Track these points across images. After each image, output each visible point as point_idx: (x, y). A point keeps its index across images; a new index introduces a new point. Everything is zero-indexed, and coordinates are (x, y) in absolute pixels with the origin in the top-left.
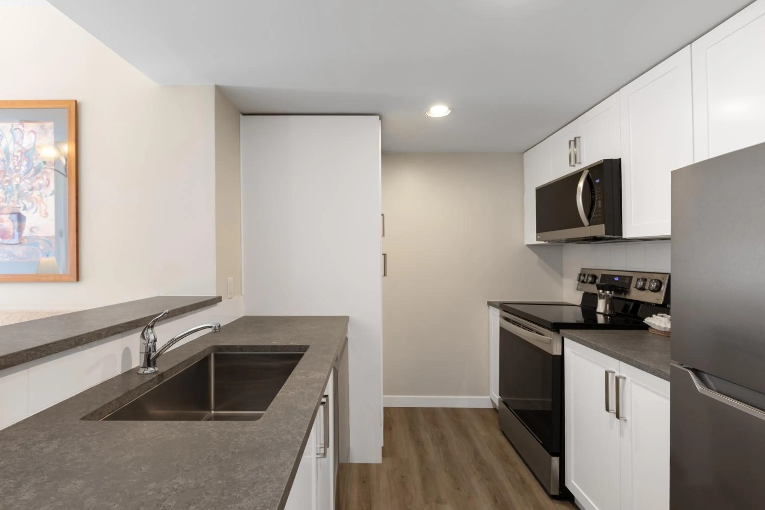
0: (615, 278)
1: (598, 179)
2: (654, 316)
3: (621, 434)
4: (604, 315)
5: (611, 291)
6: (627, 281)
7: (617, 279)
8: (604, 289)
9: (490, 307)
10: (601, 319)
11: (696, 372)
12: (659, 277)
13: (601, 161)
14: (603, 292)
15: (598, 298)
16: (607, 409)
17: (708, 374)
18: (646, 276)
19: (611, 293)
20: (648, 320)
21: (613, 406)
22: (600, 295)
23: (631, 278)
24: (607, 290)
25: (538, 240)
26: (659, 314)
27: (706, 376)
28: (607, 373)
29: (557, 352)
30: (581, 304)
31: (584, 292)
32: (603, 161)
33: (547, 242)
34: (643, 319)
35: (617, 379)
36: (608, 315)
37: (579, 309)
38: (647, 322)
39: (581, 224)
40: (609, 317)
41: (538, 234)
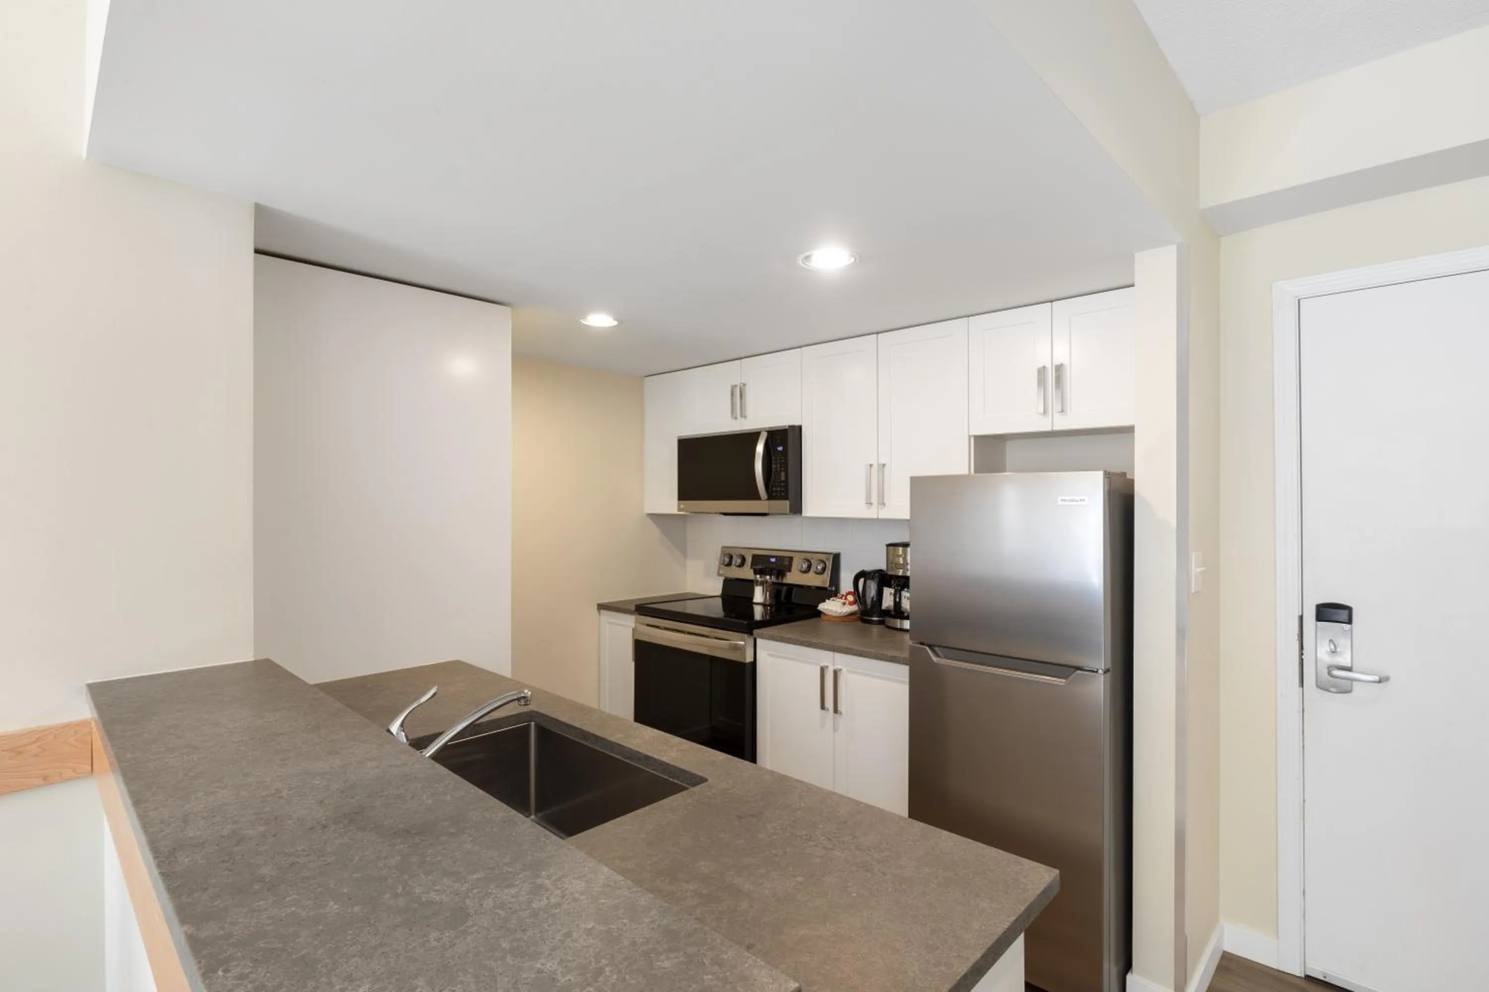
0: (771, 559)
1: (781, 446)
2: (827, 601)
3: (835, 729)
4: (764, 605)
5: (771, 575)
6: (786, 563)
7: (773, 560)
8: (762, 572)
9: (602, 612)
10: (758, 613)
11: (930, 646)
12: (823, 557)
13: (785, 426)
14: (761, 577)
15: (755, 585)
16: (823, 707)
17: (939, 646)
18: (808, 556)
19: (771, 578)
20: (822, 607)
21: (829, 703)
22: (757, 581)
23: (791, 559)
24: (766, 575)
25: (679, 510)
26: (831, 599)
27: (937, 649)
28: (823, 670)
29: (749, 659)
30: (721, 594)
31: (723, 578)
32: (788, 427)
33: (688, 514)
34: (817, 606)
35: (836, 673)
36: (769, 605)
37: (720, 600)
38: (823, 609)
39: (757, 497)
40: (769, 608)
41: (681, 502)
